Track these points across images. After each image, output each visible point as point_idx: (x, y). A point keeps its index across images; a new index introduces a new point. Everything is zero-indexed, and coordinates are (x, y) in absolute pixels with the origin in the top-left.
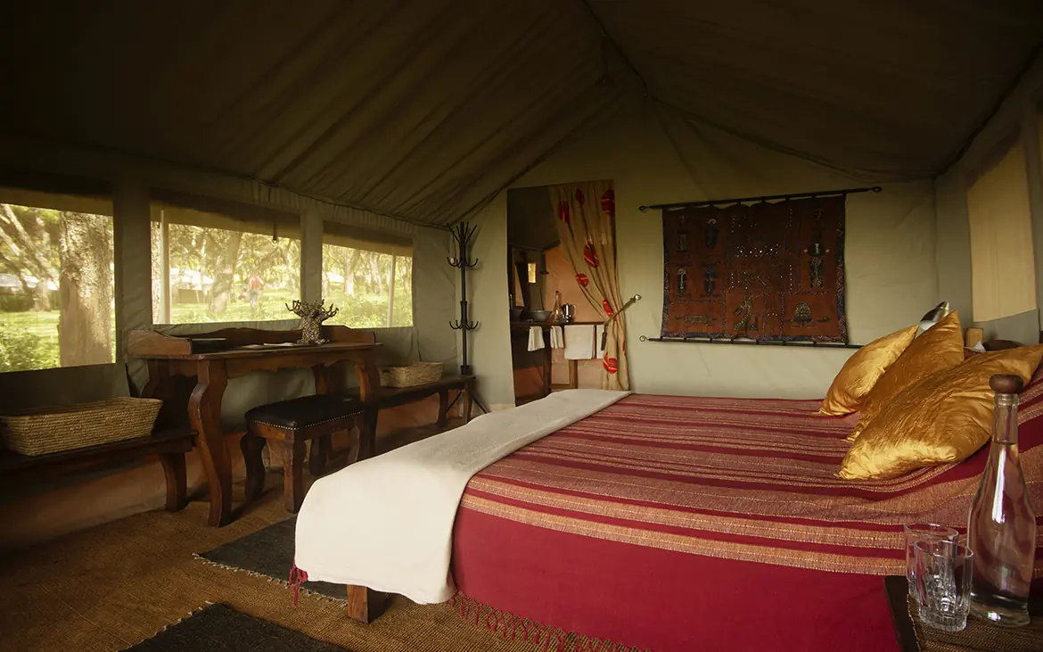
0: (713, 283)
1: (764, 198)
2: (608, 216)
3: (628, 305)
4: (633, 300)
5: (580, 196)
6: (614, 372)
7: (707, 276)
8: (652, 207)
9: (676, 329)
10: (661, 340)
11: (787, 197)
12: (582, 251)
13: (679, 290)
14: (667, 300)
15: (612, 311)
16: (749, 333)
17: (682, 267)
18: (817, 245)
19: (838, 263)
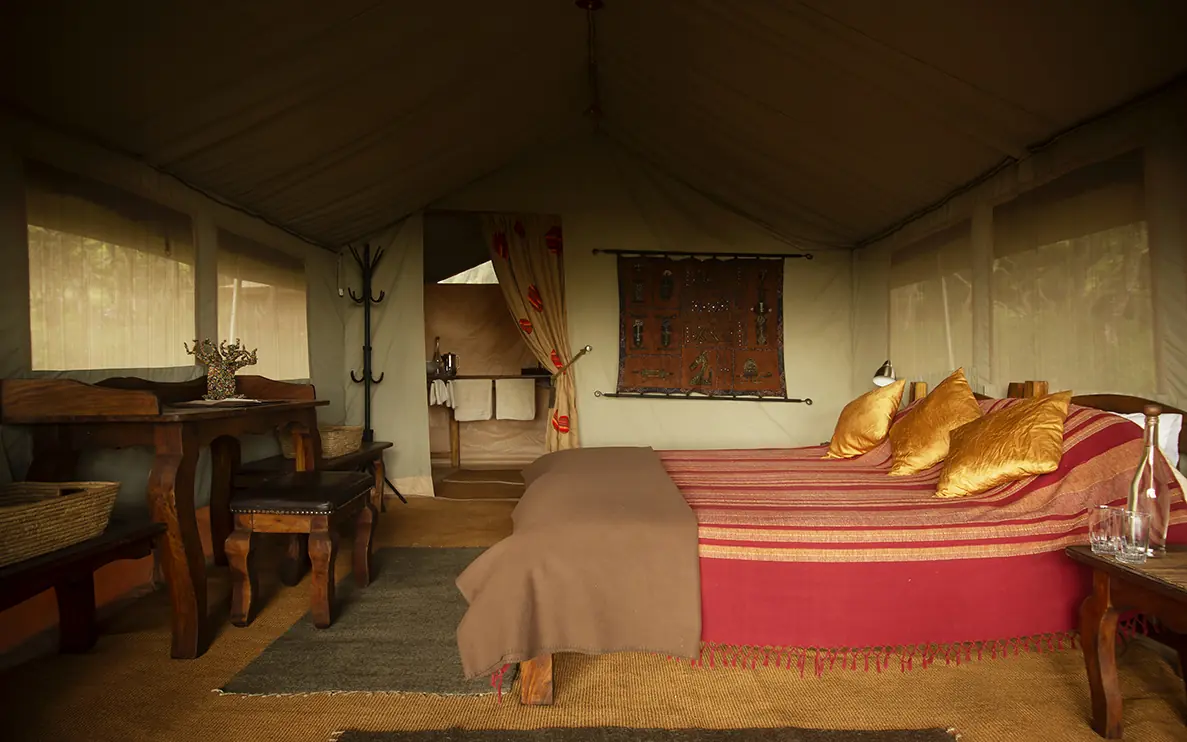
0: (669, 336)
1: (715, 255)
2: (555, 255)
3: (578, 356)
4: (584, 351)
5: (520, 230)
6: (566, 431)
7: (663, 329)
8: (607, 251)
9: (633, 383)
10: (617, 395)
11: (735, 255)
12: (525, 293)
13: (635, 342)
14: (623, 353)
15: (560, 363)
16: (703, 387)
17: (638, 318)
18: (761, 304)
19: (779, 323)
